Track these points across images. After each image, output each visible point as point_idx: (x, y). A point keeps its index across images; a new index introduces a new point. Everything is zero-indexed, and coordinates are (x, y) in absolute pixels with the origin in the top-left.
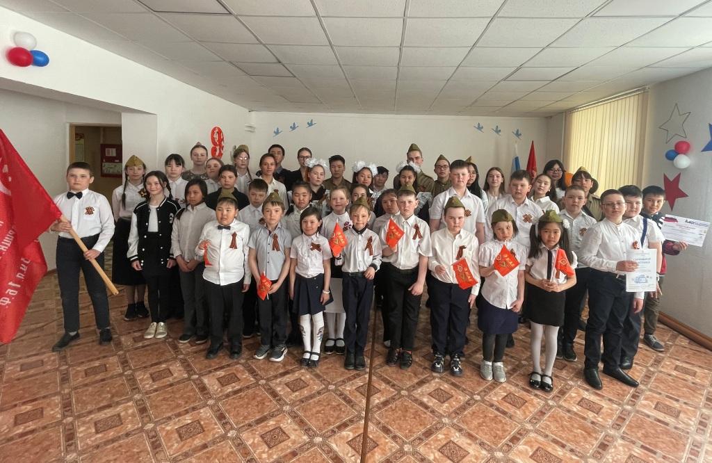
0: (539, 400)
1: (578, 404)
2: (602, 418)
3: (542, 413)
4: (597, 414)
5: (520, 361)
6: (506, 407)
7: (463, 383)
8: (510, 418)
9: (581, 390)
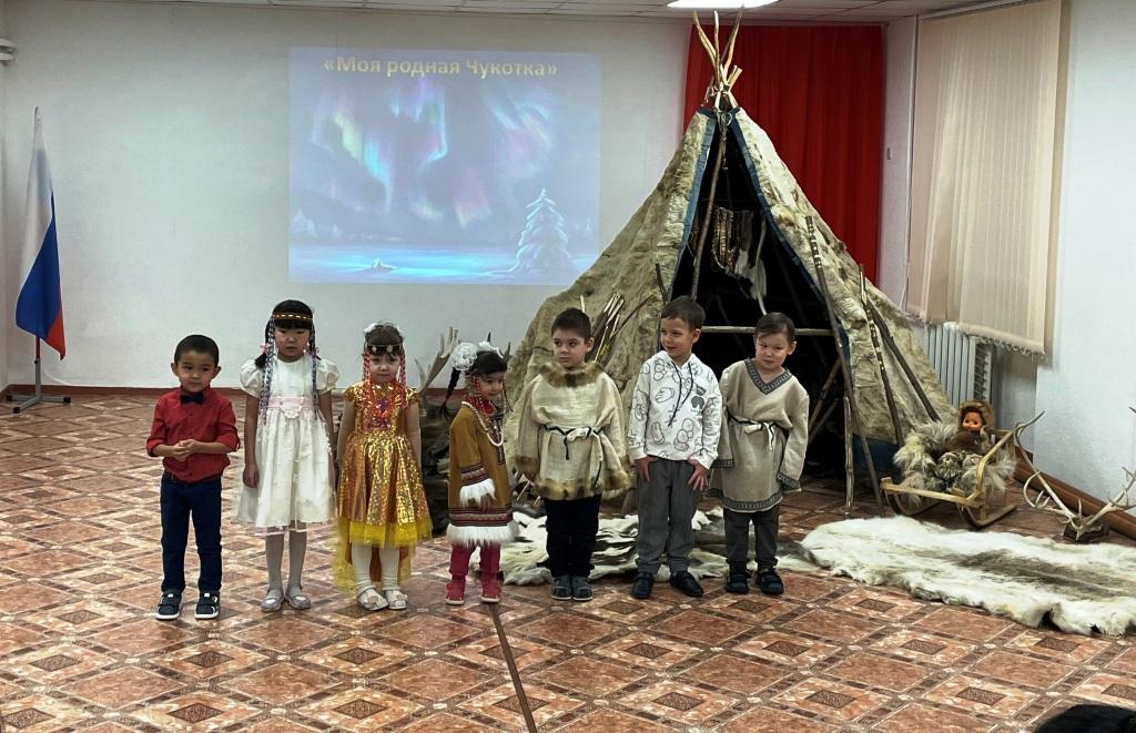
0: (880, 696)
1: (957, 696)
2: (1000, 709)
3: (884, 711)
4: (991, 705)
5: (844, 645)
6: (813, 707)
7: (724, 683)
8: (823, 720)
9: (967, 678)
